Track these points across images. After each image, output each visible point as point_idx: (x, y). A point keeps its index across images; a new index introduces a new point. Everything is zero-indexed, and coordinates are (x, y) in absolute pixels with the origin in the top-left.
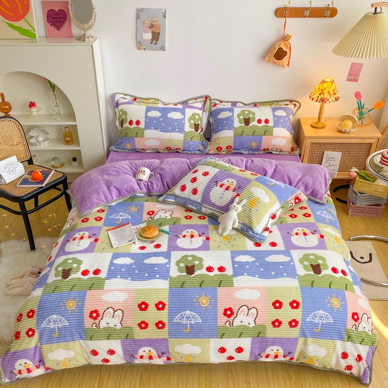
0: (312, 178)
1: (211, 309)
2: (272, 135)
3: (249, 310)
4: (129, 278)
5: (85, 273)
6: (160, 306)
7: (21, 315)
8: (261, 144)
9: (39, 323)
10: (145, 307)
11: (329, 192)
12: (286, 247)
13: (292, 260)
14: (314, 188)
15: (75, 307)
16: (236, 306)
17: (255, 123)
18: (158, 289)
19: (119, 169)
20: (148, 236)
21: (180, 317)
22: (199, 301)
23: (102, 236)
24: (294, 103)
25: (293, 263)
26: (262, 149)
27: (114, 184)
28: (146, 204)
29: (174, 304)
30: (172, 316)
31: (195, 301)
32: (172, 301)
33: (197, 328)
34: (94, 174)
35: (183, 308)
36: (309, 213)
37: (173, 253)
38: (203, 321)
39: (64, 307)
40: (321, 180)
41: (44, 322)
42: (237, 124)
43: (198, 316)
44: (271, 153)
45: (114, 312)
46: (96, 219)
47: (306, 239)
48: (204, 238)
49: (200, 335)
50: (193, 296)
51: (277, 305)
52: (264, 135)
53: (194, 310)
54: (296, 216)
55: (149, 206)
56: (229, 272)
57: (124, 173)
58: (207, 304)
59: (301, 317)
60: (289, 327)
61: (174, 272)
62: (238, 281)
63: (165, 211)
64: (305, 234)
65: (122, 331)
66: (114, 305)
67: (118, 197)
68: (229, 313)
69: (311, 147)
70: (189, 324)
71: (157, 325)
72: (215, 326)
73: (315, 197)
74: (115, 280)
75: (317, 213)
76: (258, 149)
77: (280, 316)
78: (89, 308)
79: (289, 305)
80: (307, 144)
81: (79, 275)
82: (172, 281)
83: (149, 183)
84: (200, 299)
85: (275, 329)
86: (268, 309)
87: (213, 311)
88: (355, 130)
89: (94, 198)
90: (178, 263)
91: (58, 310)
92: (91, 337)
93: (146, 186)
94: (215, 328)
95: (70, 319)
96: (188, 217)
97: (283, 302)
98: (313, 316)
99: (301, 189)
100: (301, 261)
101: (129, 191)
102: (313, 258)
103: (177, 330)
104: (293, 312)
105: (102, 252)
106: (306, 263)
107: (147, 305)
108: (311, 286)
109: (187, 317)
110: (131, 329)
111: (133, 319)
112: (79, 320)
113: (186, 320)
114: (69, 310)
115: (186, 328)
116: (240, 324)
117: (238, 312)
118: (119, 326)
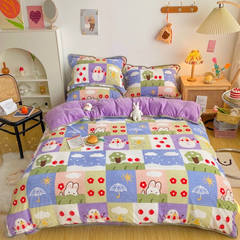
0: (189, 109)
1: (132, 182)
2: (164, 86)
3: (156, 183)
4: (82, 165)
5: (55, 163)
6: (101, 180)
7: (17, 190)
8: (158, 92)
9: (28, 193)
11: (200, 118)
12: (176, 147)
13: (180, 155)
14: (191, 114)
15: (49, 182)
16: (147, 180)
17: (153, 78)
18: (99, 171)
19: (73, 104)
20: (91, 142)
21: (114, 187)
22: (125, 177)
23: (64, 143)
24: (176, 66)
25: (181, 156)
26: (158, 95)
27: (70, 113)
28: (89, 124)
29: (110, 179)
30: (109, 187)
31: (122, 177)
32: (108, 178)
33: (124, 195)
35: (115, 182)
36: (189, 129)
37: (107, 151)
38: (128, 190)
39: (43, 182)
40: (196, 110)
41: (31, 192)
42: (142, 79)
43: (124, 187)
44: (164, 97)
46: (60, 133)
47: (188, 143)
48: (125, 143)
49: (126, 200)
51: (173, 181)
52: (159, 86)
53: (122, 183)
54: (181, 131)
55: (91, 125)
56: (142, 161)
57: (75, 106)
58: (130, 179)
60: (181, 196)
61: (108, 161)
62: (147, 166)
63: (101, 128)
64: (187, 140)
65: (78, 197)
66: (73, 180)
67: (73, 121)
68: (143, 185)
69: (188, 93)
70: (119, 192)
71: (99, 192)
72: (135, 193)
73: (192, 120)
74: (73, 166)
75: (194, 129)
76: (156, 95)
77: (175, 188)
78: (58, 183)
79: (180, 181)
80: (185, 91)
81: (51, 164)
82: (108, 167)
83: (91, 112)
84: (125, 176)
85: (172, 197)
86: (168, 183)
87: (134, 183)
88: (214, 81)
89: (59, 121)
90: (110, 157)
91: (39, 184)
92: (60, 202)
93: (90, 114)
94: (135, 195)
95: (46, 190)
96: (115, 131)
97: (176, 179)
98: (196, 189)
99: (183, 115)
100: (186, 155)
101: (79, 117)
102: (193, 154)
103: (112, 197)
104: (183, 186)
105: (64, 151)
106: (189, 157)
107: (93, 180)
108: (193, 170)
109: (118, 188)
110: (84, 195)
111: (85, 189)
112: (52, 190)
113: (117, 189)
114: (46, 184)
115: (118, 195)
116: (151, 193)
117: (149, 185)
118: (76, 194)
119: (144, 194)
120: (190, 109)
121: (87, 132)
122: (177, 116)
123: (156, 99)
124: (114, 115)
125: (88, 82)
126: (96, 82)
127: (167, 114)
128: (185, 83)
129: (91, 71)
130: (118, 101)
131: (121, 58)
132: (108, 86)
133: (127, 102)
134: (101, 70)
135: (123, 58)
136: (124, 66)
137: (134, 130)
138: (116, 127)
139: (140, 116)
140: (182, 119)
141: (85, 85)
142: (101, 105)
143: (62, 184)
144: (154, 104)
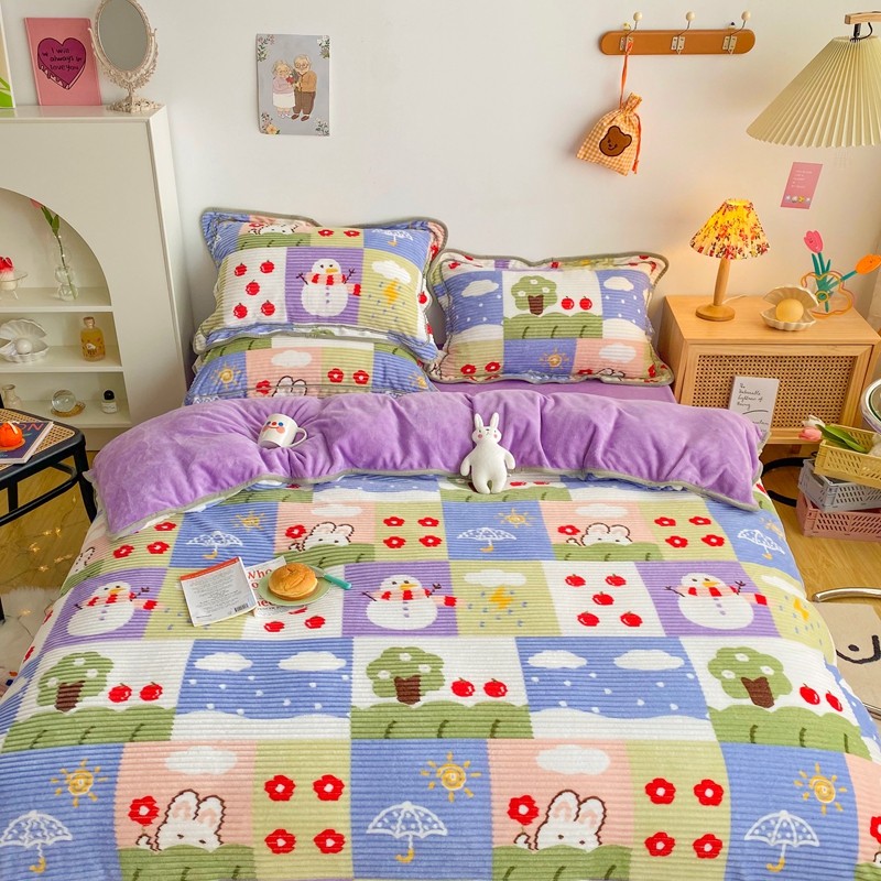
0: (716, 445)
1: (471, 799)
2: (600, 336)
3: (580, 803)
4: (241, 711)
5: (119, 694)
6: (329, 788)
8: (572, 358)
10: (284, 791)
12: (666, 627)
13: (688, 665)
14: (725, 471)
15: (91, 790)
16: (543, 791)
17: (557, 308)
18: (320, 741)
19: (215, 418)
20: (288, 594)
21: (386, 820)
22: (438, 776)
23: (166, 595)
24: (649, 259)
25: (694, 673)
26: (575, 369)
27: (202, 458)
28: (283, 507)
29: (367, 783)
30: (363, 817)
31: (427, 775)
32: (361, 776)
33: (434, 852)
34: (151, 432)
35: (393, 796)
36: (718, 535)
37: (357, 641)
38: (452, 833)
39: (60, 789)
40: (742, 449)
42: (511, 310)
43: (436, 818)
44: (599, 380)
45: (200, 802)
46: (151, 549)
47: (719, 606)
48: (441, 600)
49: (443, 870)
50: (421, 764)
51: (661, 792)
52: (581, 336)
54: (684, 543)
55: (291, 511)
56: (517, 696)
57: (227, 430)
58: (462, 784)
59: (729, 830)
60: (695, 855)
62: (545, 723)
63: (332, 527)
64: (715, 592)
65: (220, 858)
66: (197, 784)
67: (211, 490)
68: (524, 810)
69: (701, 367)
70: (410, 839)
71: (320, 841)
72: (486, 845)
73: (728, 494)
74: (201, 714)
75: (739, 536)
76: (565, 372)
77: (669, 824)
78: (128, 792)
79: (692, 793)
80: (689, 361)
81: (102, 700)
82: (360, 721)
83: (293, 454)
84: (441, 770)
85: (655, 859)
86: (635, 803)
87: (479, 803)
89: (149, 493)
90: (372, 670)
91: (43, 797)
93: (286, 460)
94: (485, 852)
95: (76, 823)
96: (395, 542)
97: (675, 786)
98: (763, 828)
99: (692, 473)
100: (714, 668)
101: (239, 476)
102: (746, 659)
103: (377, 857)
104: (705, 815)
105: (166, 637)
106: (729, 675)
107: (290, 786)
108: (748, 739)
109: (405, 821)
110: (247, 851)
111: (253, 825)
112: (102, 825)
113: (404, 827)
114: (73, 798)
115: (403, 851)
116: (556, 842)
117: (549, 808)
118: (212, 844)
119: (526, 846)
120: (721, 446)
121: (271, 540)
122: (663, 477)
123: (573, 401)
124: (390, 465)
125: (285, 319)
126: (318, 318)
127: (620, 468)
128: (688, 327)
129: (297, 276)
130: (408, 406)
131: (422, 225)
132: (368, 334)
133: (447, 411)
134: (340, 272)
135: (431, 225)
136: (434, 256)
137: (479, 538)
138: (400, 522)
139: (505, 473)
140: (684, 489)
141: (268, 330)
142: (335, 423)
143: (149, 801)
144: (563, 425)
